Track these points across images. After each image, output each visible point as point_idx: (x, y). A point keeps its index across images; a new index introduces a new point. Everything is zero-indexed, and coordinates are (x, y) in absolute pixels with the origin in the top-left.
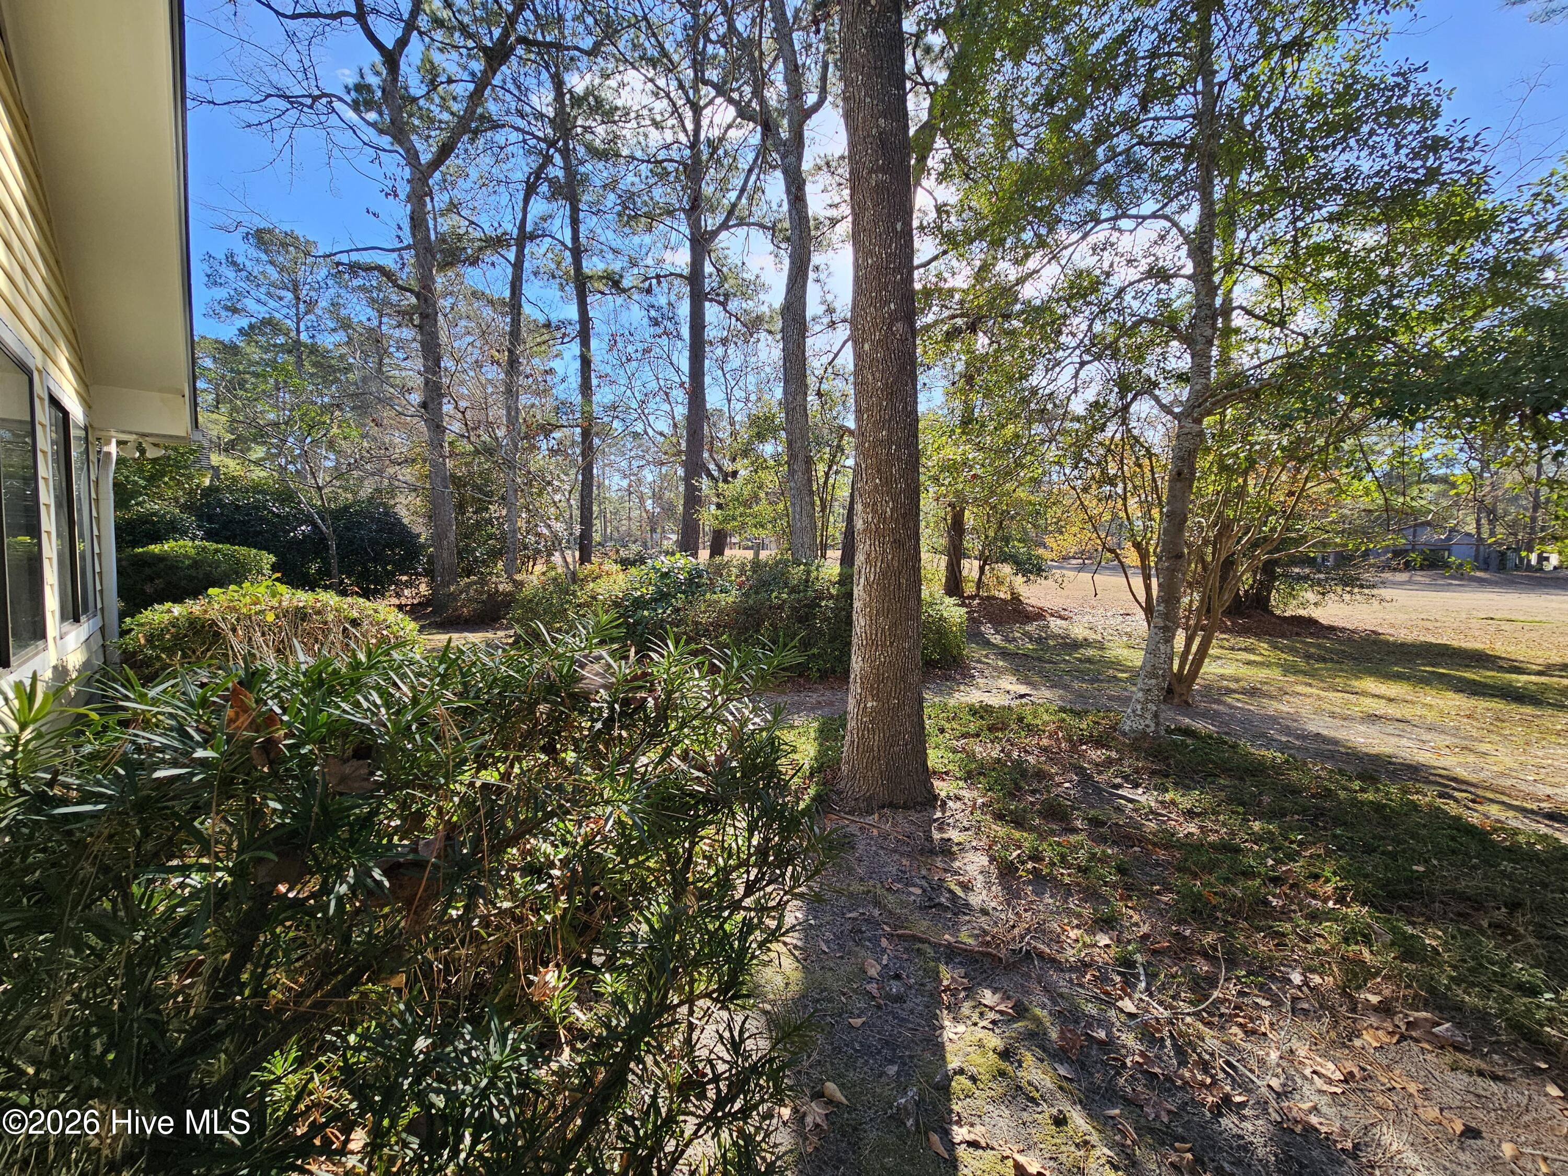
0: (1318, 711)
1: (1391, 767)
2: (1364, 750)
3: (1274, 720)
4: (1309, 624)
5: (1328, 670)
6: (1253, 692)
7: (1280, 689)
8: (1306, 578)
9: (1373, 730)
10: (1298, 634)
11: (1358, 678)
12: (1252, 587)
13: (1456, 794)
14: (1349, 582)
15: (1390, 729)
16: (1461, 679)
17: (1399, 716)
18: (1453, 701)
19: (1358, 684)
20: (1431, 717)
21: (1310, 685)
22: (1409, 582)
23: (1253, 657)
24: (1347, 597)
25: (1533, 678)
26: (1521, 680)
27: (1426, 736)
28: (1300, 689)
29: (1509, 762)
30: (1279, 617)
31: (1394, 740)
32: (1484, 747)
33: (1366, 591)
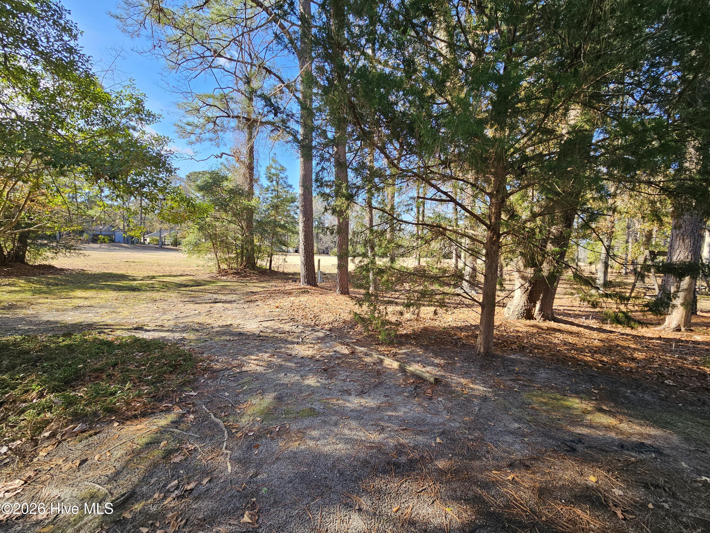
0: (50, 310)
1: (81, 327)
2: (70, 323)
3: (22, 319)
4: (50, 269)
5: (58, 289)
6: (11, 307)
7: (28, 303)
8: (46, 245)
9: (77, 313)
10: (43, 274)
11: (72, 291)
12: (12, 250)
13: (106, 331)
14: (69, 248)
15: (84, 311)
16: (115, 286)
17: (89, 305)
18: (112, 294)
19: (72, 294)
20: (102, 302)
21: (47, 298)
22: (100, 248)
23: (13, 288)
24: (68, 254)
25: (139, 282)
26: (135, 283)
27: (99, 310)
28: (40, 301)
29: (126, 313)
30: (32, 266)
31: (85, 315)
32: (119, 310)
33: (77, 251)
